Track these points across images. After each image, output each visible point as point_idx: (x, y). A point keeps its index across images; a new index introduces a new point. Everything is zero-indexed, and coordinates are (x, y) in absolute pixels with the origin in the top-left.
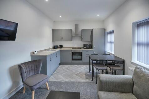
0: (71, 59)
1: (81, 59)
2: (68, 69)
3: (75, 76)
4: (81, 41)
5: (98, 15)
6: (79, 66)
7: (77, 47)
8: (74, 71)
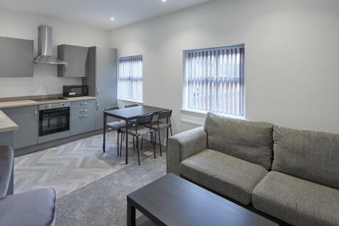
0: (36, 131)
1: (67, 128)
2: (36, 164)
3: (80, 170)
4: (57, 78)
5: (112, 19)
6: (63, 147)
7: (45, 94)
8: (67, 163)
